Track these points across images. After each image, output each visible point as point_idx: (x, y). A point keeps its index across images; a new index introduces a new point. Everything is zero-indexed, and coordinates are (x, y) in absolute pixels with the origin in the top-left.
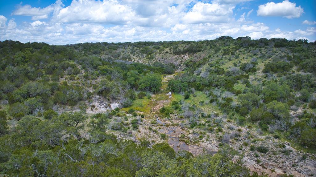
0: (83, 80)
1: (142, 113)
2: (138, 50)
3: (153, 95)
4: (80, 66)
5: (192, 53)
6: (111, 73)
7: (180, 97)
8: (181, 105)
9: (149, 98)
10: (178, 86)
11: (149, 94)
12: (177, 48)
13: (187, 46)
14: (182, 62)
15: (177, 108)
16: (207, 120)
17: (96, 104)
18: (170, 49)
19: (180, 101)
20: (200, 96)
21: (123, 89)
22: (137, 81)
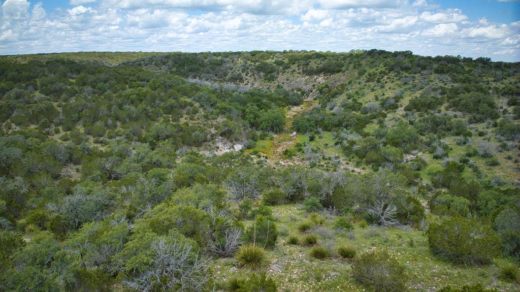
0: (203, 120)
1: (265, 155)
2: (252, 67)
3: (275, 136)
4: (198, 103)
5: (328, 74)
6: (230, 111)
7: (304, 138)
8: (305, 148)
9: (272, 139)
10: (304, 126)
11: (271, 134)
12: (307, 64)
13: (322, 62)
14: (314, 86)
15: (300, 150)
16: (326, 162)
17: (220, 145)
18: (298, 66)
19: (305, 143)
20: (327, 137)
21: (244, 130)
22: (257, 119)
